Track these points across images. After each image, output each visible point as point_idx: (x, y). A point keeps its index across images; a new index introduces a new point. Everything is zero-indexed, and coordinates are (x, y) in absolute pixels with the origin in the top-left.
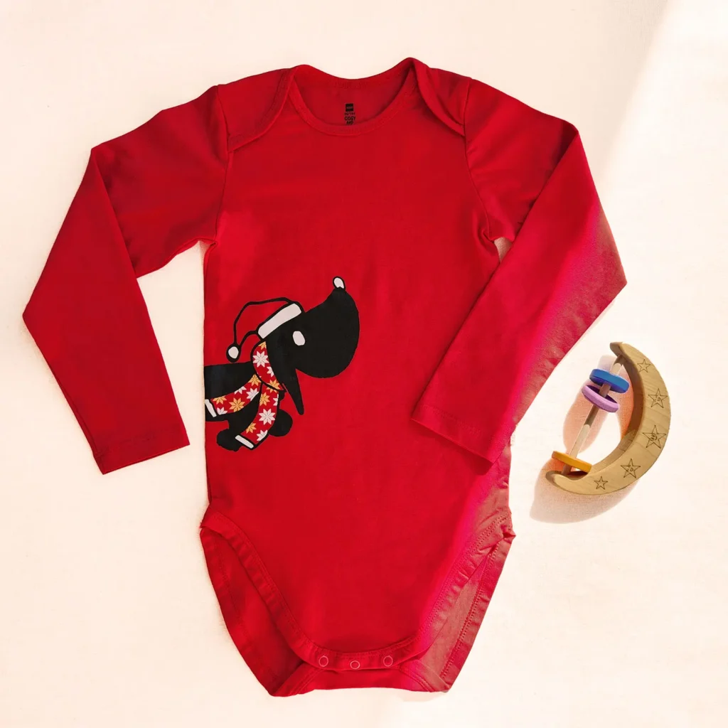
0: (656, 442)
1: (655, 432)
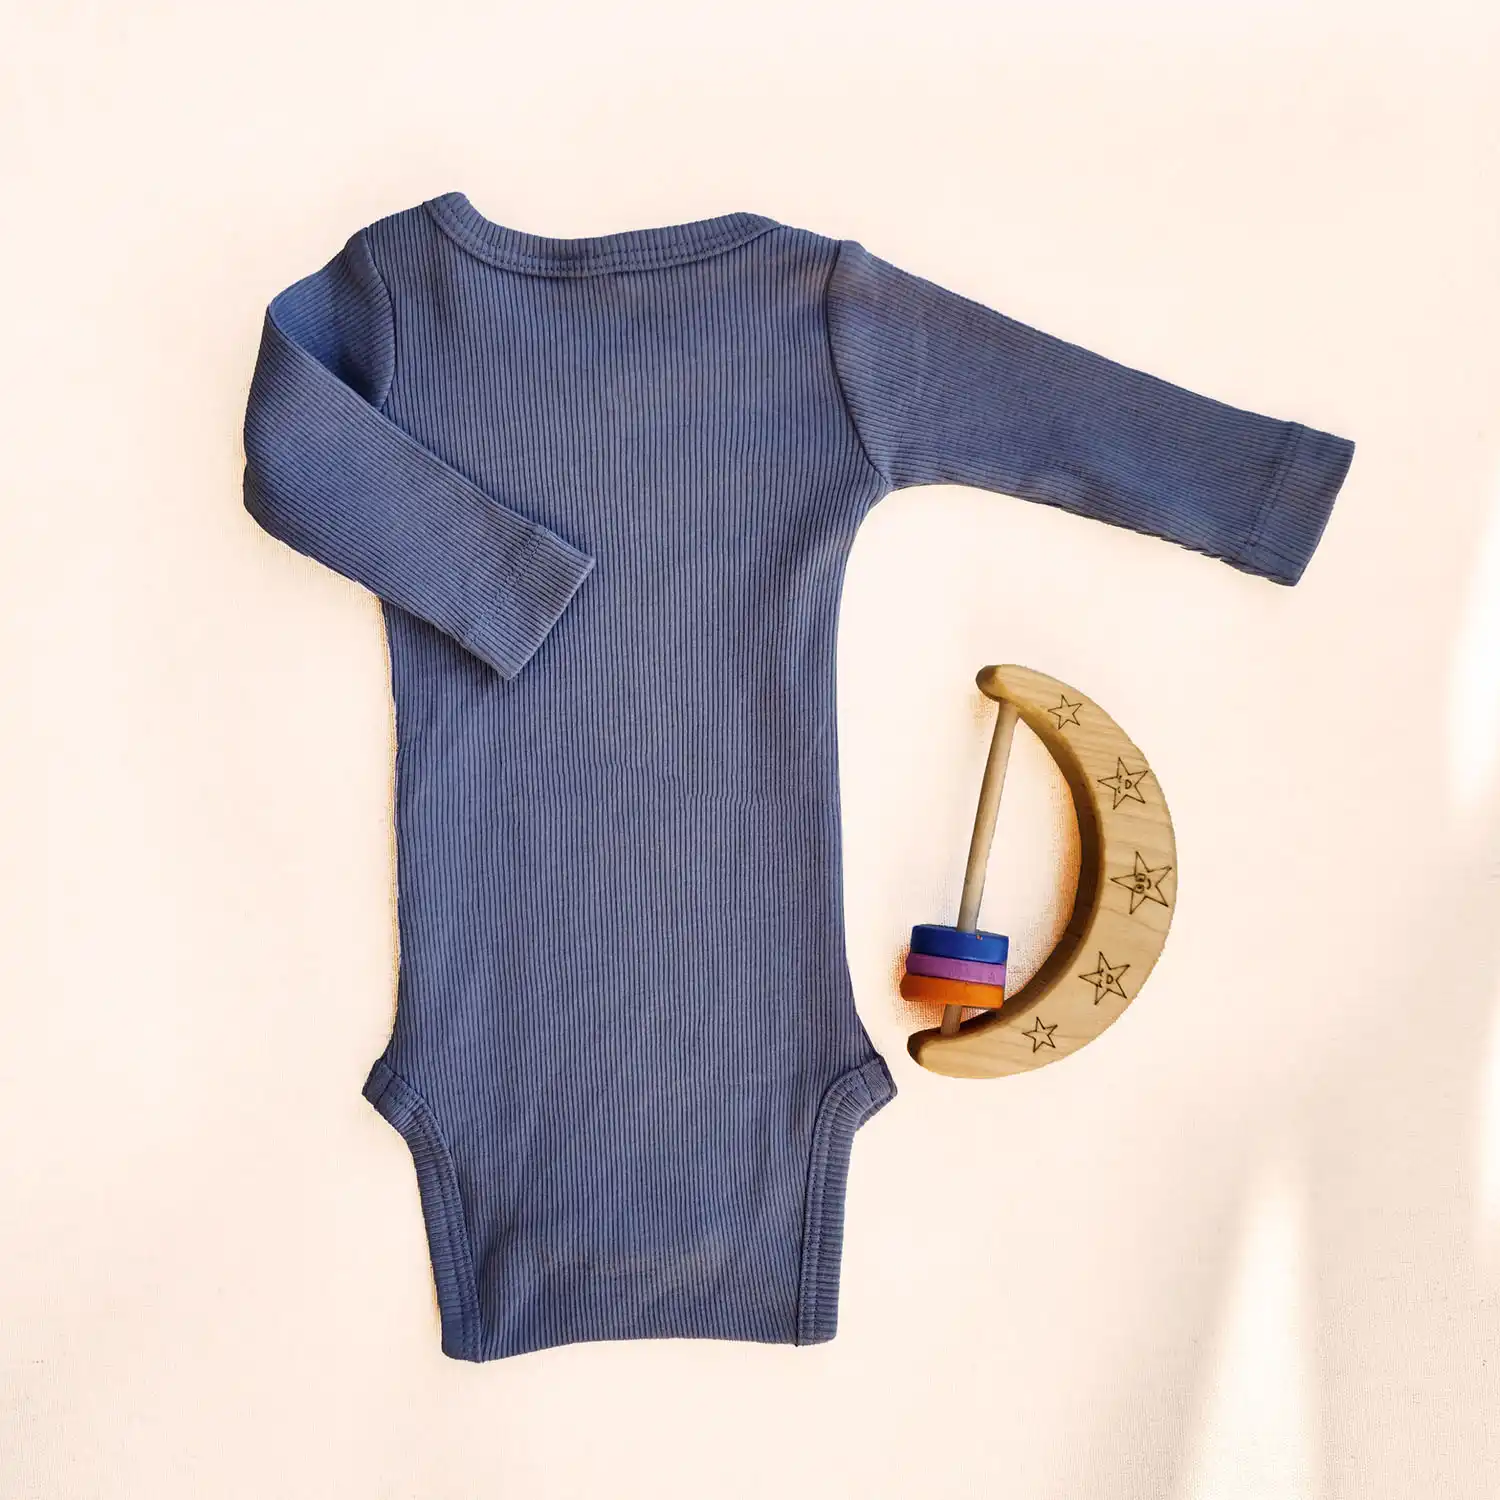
0: (1152, 893)
1: (1141, 869)
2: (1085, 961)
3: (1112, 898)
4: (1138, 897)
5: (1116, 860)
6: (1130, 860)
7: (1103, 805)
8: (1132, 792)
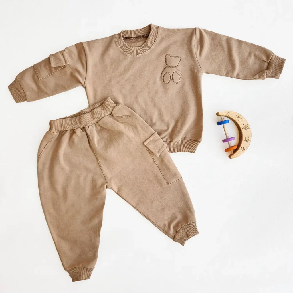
0: (247, 128)
1: (245, 126)
2: (244, 139)
3: (243, 131)
4: (246, 129)
5: (242, 126)
6: (243, 126)
7: (237, 121)
8: (240, 118)
